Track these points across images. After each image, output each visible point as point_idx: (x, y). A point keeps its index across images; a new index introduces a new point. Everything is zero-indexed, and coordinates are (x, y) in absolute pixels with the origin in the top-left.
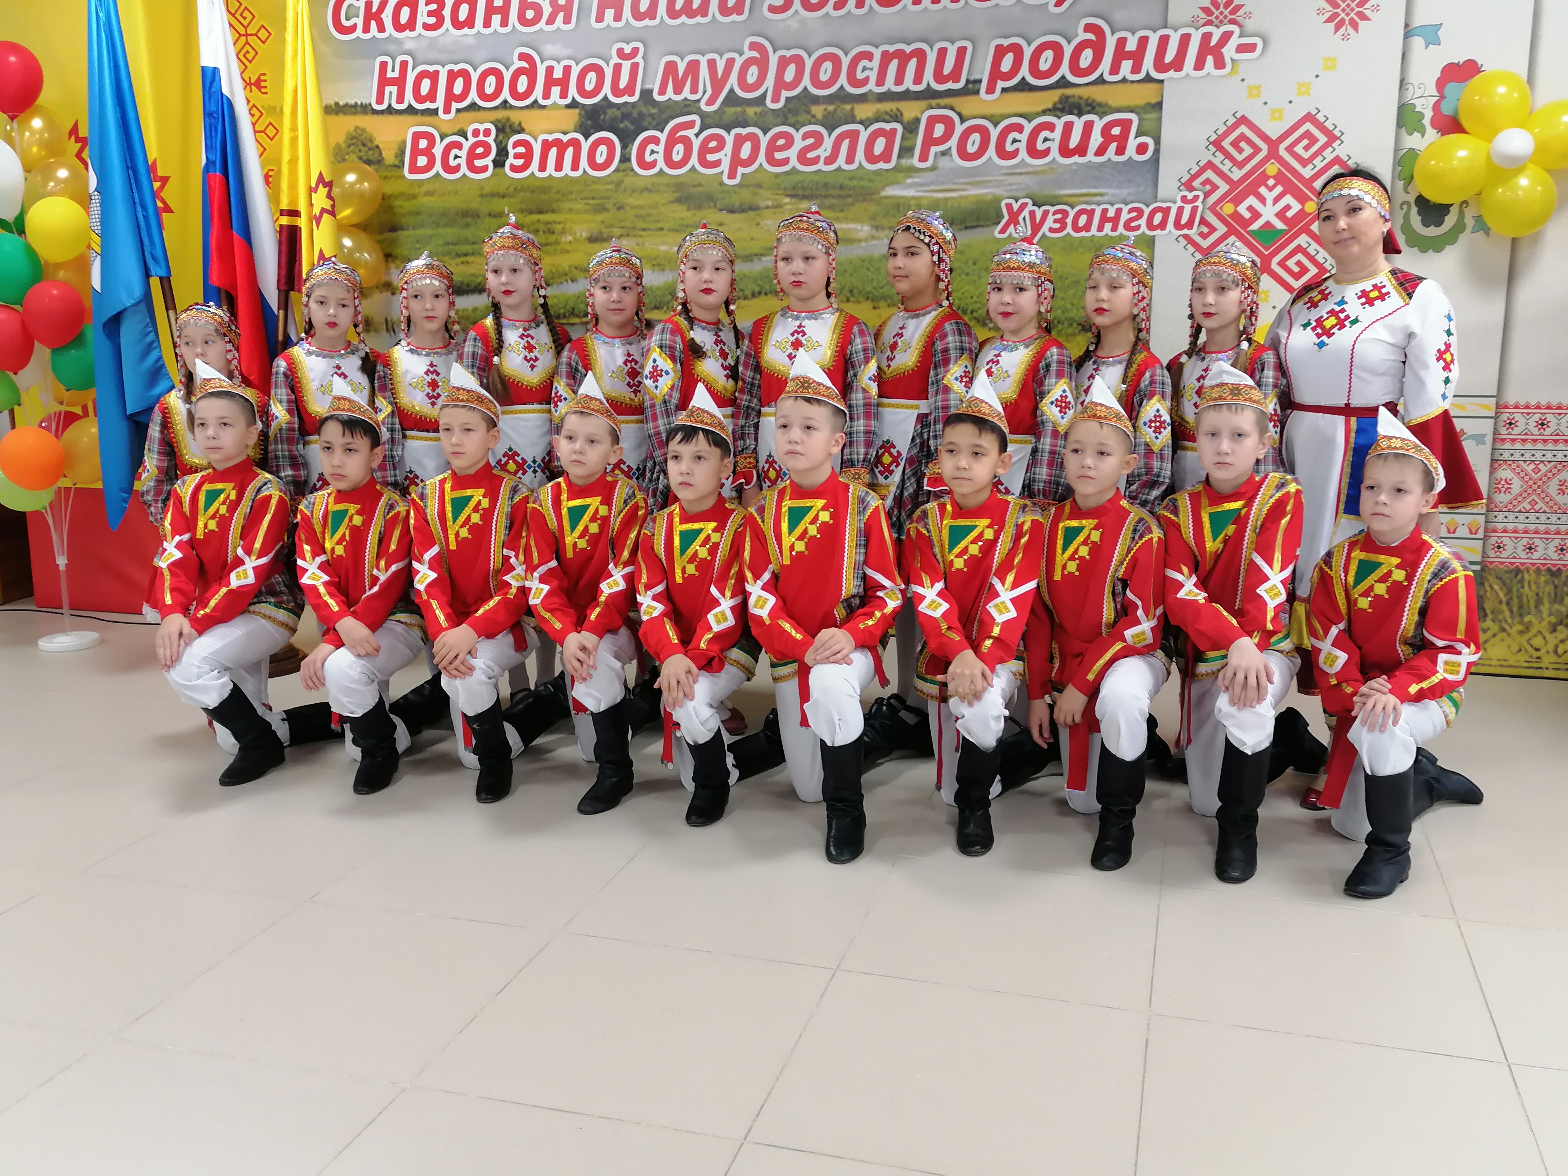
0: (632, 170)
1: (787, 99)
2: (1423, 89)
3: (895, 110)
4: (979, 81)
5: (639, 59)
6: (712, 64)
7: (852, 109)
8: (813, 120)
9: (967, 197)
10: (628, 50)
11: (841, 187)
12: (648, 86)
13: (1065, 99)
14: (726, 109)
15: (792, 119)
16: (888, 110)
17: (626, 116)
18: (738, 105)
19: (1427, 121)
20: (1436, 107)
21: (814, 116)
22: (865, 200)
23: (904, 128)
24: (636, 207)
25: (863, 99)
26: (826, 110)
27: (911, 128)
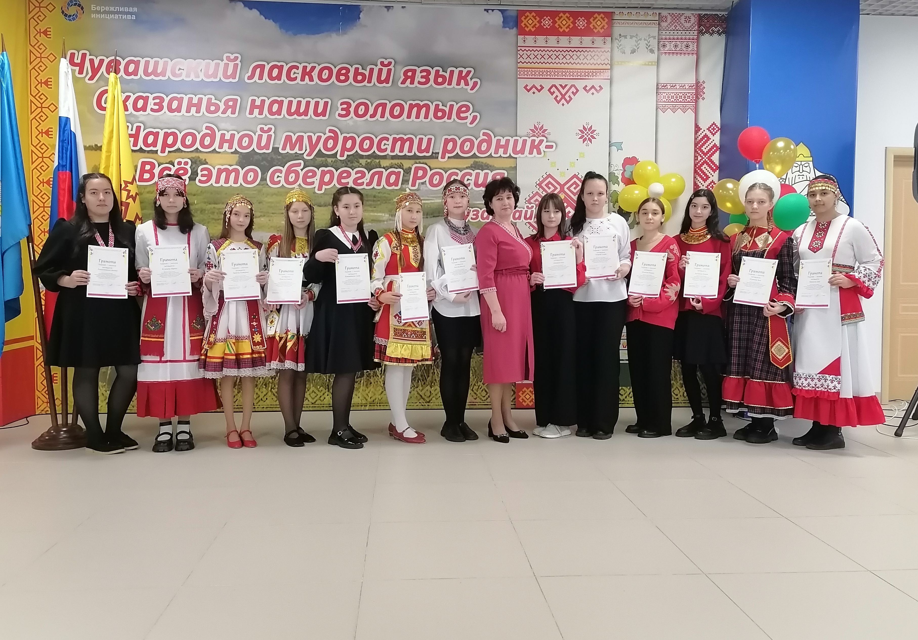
0: (268, 184)
1: (347, 155)
2: (617, 167)
3: (399, 163)
4: (438, 153)
5: (272, 133)
6: (310, 138)
7: (379, 162)
8: (361, 166)
9: (434, 202)
10: (266, 128)
11: (375, 197)
12: (276, 146)
13: (475, 163)
14: (317, 158)
15: (350, 165)
16: (396, 163)
17: (264, 159)
18: (323, 157)
19: (620, 180)
20: (623, 174)
21: (361, 164)
22: (386, 203)
23: (404, 171)
24: (269, 202)
25: (385, 157)
26: (367, 161)
27: (407, 171)
